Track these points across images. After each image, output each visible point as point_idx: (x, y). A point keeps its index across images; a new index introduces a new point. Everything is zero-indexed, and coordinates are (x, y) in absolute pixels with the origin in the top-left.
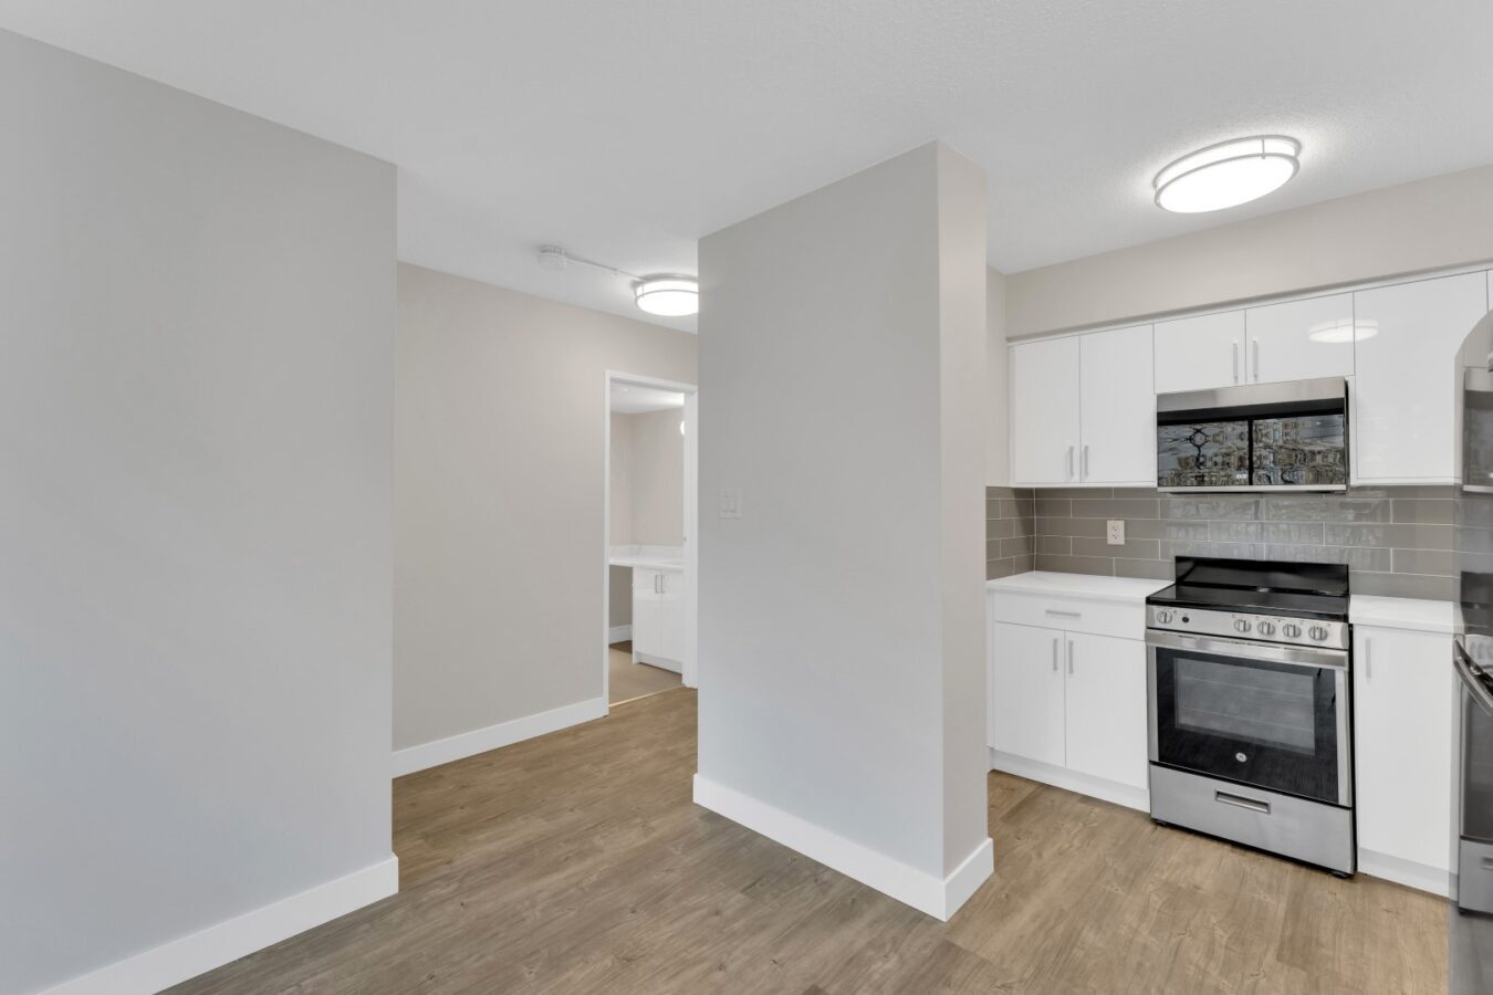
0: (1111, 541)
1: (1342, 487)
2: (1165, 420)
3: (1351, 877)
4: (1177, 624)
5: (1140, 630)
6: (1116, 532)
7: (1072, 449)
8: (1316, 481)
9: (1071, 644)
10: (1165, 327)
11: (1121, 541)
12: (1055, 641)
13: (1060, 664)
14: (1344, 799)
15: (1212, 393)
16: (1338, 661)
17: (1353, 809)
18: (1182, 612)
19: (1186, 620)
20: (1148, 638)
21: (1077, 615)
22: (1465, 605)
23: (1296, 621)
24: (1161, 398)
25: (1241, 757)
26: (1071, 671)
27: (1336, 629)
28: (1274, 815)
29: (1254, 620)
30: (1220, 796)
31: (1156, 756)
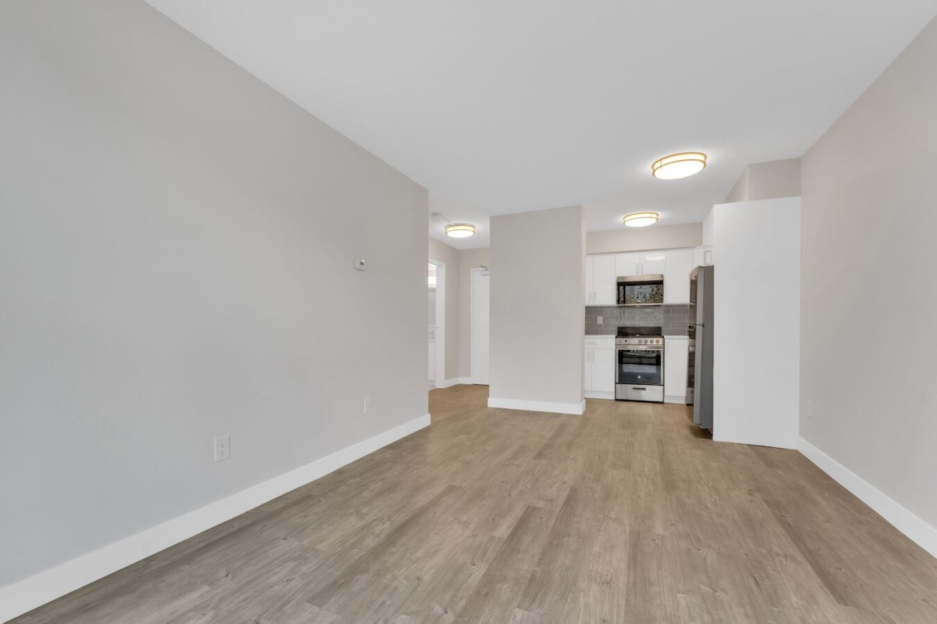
0: (599, 323)
1: (662, 304)
2: (619, 284)
3: (663, 403)
4: (624, 342)
5: (614, 346)
6: (600, 320)
7: (590, 291)
8: (654, 302)
9: (593, 352)
10: (619, 257)
11: (602, 323)
12: (589, 352)
13: (590, 358)
15: (626, 277)
16: (661, 348)
17: (663, 385)
18: (622, 340)
19: (626, 341)
20: (616, 347)
21: (595, 343)
22: (690, 336)
23: (653, 339)
24: (618, 278)
25: (639, 377)
26: (594, 360)
27: (661, 340)
28: (647, 390)
29: (643, 340)
30: (634, 388)
31: (617, 381)
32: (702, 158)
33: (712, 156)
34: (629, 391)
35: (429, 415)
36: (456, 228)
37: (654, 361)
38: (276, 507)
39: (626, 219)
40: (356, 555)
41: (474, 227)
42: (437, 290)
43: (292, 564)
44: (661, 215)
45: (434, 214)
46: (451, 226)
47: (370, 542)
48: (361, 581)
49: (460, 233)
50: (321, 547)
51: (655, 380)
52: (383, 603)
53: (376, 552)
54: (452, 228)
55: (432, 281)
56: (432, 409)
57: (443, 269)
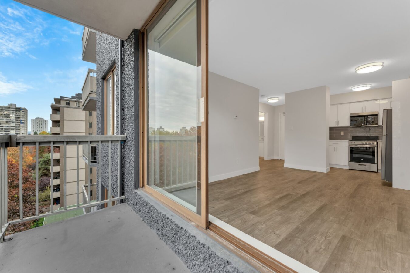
0: (341, 135)
1: (377, 125)
2: (351, 117)
3: (376, 172)
5: (348, 145)
6: (342, 133)
7: (336, 121)
8: (373, 125)
9: (337, 148)
10: (351, 104)
11: (343, 134)
12: (334, 147)
13: (335, 150)
14: (376, 163)
15: (358, 113)
16: (375, 146)
17: (377, 164)
18: (354, 142)
19: (354, 143)
20: (349, 145)
21: (338, 143)
23: (370, 142)
24: (351, 114)
25: (362, 159)
26: (337, 151)
27: (375, 142)
29: (364, 142)
30: (359, 165)
31: (350, 161)
32: (381, 64)
33: (387, 62)
34: (356, 165)
35: (259, 167)
36: (271, 99)
37: (371, 153)
38: (214, 183)
39: (353, 88)
40: (234, 194)
41: (279, 98)
42: (265, 122)
43: (219, 194)
44: (373, 85)
45: (262, 96)
46: (269, 98)
47: (238, 193)
48: (235, 199)
49: (273, 101)
50: (226, 192)
51: (372, 161)
52: (241, 203)
53: (239, 195)
54: (270, 99)
55: (262, 119)
56: (261, 165)
57: (267, 114)
